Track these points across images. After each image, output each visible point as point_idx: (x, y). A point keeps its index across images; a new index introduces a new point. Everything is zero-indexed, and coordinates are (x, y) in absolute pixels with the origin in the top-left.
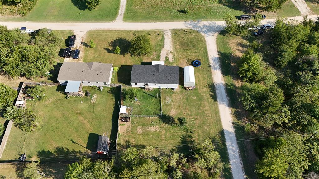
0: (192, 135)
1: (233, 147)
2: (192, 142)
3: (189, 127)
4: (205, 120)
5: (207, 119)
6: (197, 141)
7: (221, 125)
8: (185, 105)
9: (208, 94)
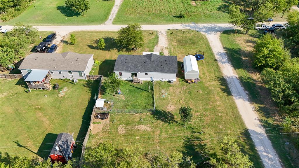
0: (201, 137)
1: (268, 153)
2: (202, 147)
3: (195, 125)
4: (217, 118)
5: (221, 116)
6: (209, 145)
7: (242, 123)
8: (187, 100)
9: (219, 88)
